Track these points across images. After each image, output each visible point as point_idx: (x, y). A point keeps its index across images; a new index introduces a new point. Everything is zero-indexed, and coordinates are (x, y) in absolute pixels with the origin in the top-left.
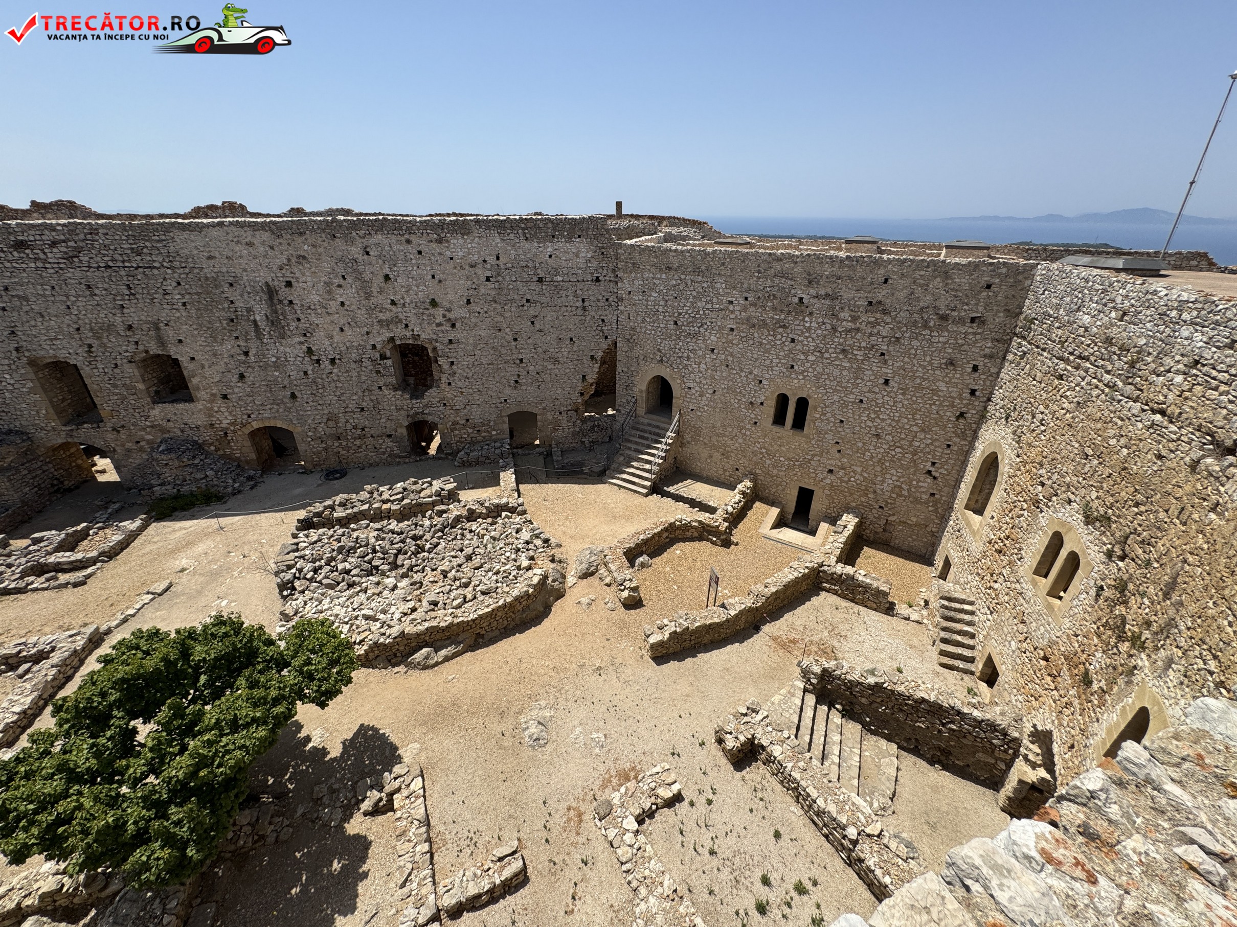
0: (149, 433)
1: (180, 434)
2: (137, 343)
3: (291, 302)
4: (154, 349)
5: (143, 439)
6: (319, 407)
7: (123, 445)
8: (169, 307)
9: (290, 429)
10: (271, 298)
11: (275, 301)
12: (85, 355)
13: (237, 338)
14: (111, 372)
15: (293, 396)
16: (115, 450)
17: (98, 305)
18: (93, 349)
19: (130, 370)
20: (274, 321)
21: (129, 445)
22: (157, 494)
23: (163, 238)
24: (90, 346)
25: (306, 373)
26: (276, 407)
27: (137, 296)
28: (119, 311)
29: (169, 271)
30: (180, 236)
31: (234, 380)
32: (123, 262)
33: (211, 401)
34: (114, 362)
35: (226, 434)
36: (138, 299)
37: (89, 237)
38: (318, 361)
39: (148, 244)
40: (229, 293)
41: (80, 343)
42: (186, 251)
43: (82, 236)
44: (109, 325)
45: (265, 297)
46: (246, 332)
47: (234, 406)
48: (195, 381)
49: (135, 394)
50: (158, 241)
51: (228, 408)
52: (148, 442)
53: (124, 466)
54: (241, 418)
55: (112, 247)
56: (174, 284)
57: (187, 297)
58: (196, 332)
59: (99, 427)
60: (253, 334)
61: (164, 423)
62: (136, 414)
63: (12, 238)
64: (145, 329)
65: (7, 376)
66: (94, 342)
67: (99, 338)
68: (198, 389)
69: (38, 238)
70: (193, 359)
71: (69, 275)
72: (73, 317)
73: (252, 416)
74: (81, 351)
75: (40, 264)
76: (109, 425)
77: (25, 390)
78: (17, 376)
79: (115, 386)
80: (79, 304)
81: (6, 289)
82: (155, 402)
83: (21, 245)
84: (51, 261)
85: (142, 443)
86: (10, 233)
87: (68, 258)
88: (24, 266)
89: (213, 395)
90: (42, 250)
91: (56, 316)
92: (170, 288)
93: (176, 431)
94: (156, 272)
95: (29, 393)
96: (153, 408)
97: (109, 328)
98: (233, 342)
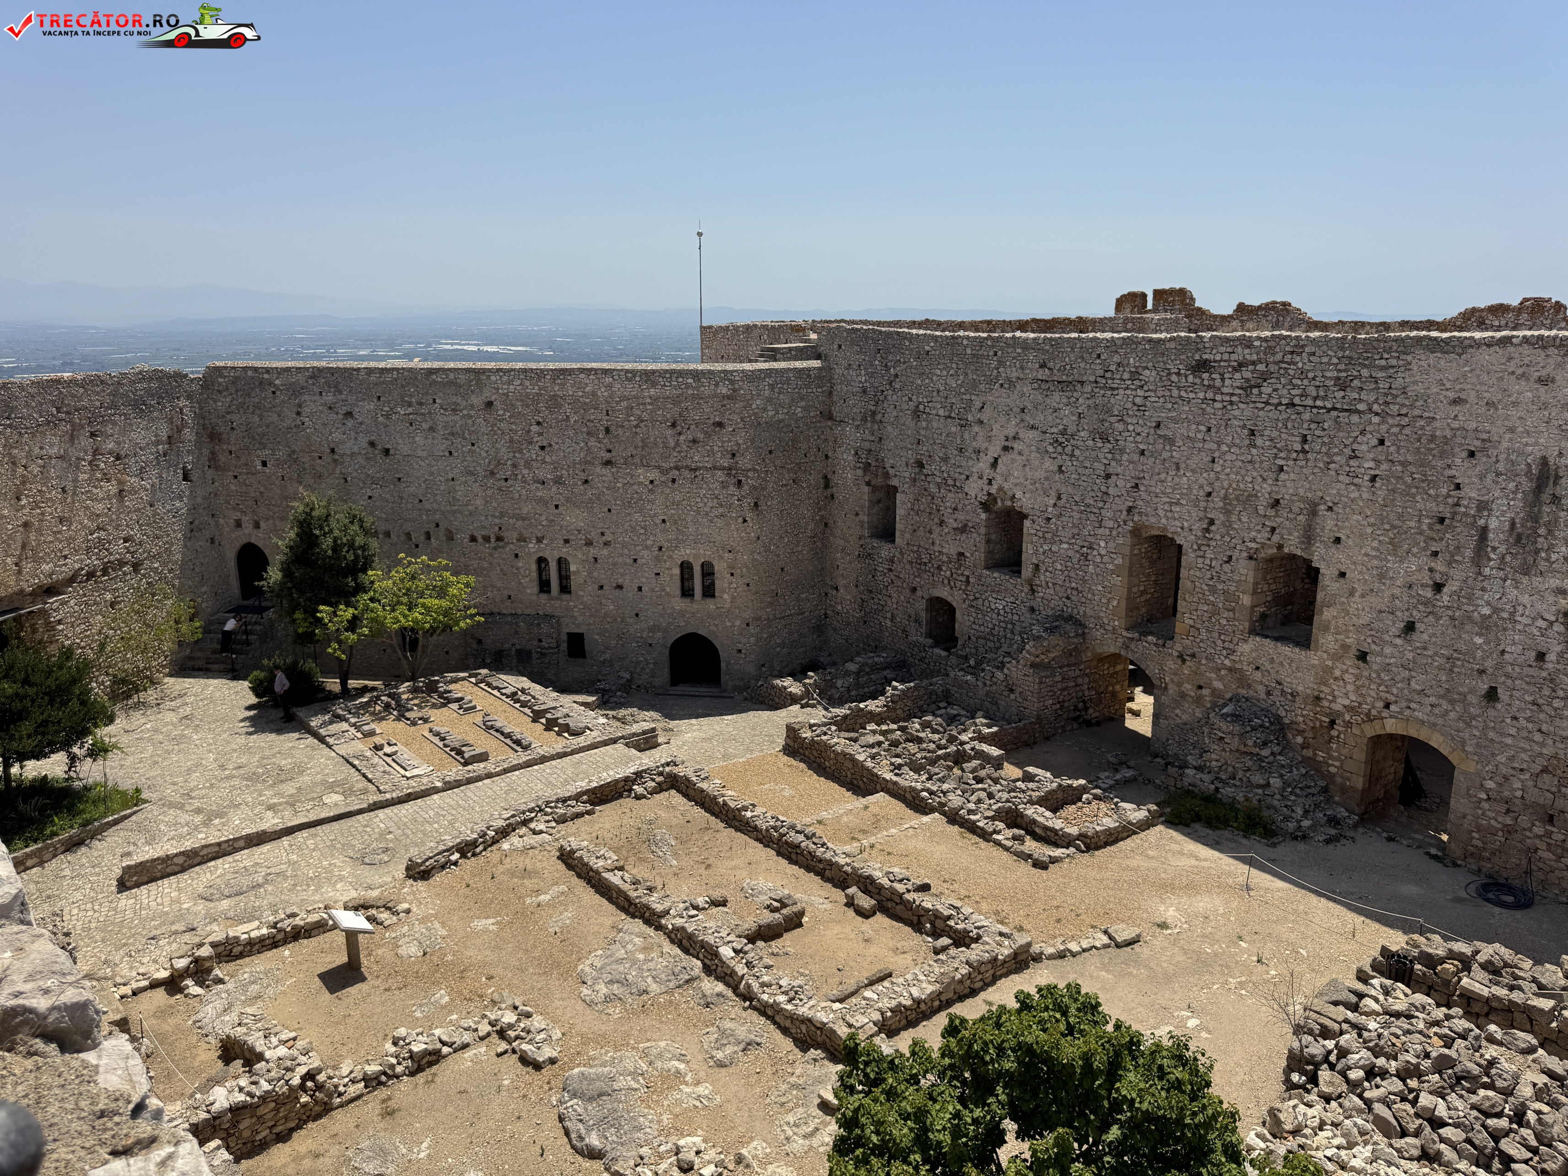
0: (1221, 679)
1: (1263, 695)
2: (1273, 529)
4: (1293, 546)
5: (1209, 685)
6: (1538, 737)
7: (1180, 685)
8: (1347, 480)
9: (1454, 759)
10: (1538, 489)
11: (1546, 497)
12: (1199, 534)
13: (1435, 554)
14: (1218, 568)
15: (1492, 695)
16: (1166, 688)
17: (1250, 462)
18: (1213, 528)
19: (1245, 571)
20: (1524, 537)
21: (1187, 687)
22: (1186, 781)
23: (1394, 362)
24: (1212, 522)
26: (1445, 705)
27: (1309, 456)
28: (1273, 476)
29: (1376, 420)
30: (1421, 360)
31: (1394, 631)
32: (1315, 398)
33: (1336, 657)
34: (1229, 553)
35: (1333, 722)
36: (1307, 460)
37: (1288, 358)
39: (1365, 373)
40: (1461, 468)
41: (1201, 514)
42: (1420, 388)
43: (1279, 357)
44: (1250, 496)
45: (1528, 485)
46: (1458, 548)
47: (1369, 678)
48: (1326, 614)
49: (1233, 610)
50: (1383, 368)
51: (1358, 677)
52: (1214, 692)
53: (1166, 718)
54: (1372, 703)
55: (1311, 375)
56: (1375, 442)
57: (1385, 466)
58: (1369, 530)
59: (1164, 645)
60: (1469, 553)
61: (1249, 669)
62: (1219, 642)
63: (1197, 357)
64: (1296, 509)
65: (1102, 544)
66: (1219, 518)
67: (1228, 513)
68: (1326, 628)
69: (1226, 357)
70: (1343, 575)
71: (1236, 413)
72: (1212, 475)
73: (1393, 707)
74: (1198, 527)
75: (1210, 395)
76: (1178, 647)
77: (1111, 567)
78: (1111, 545)
79: (1213, 590)
80: (1228, 457)
81: (1158, 426)
82: (1253, 632)
83: (1203, 366)
84: (1225, 390)
85: (1205, 692)
86: (1198, 349)
87: (1247, 388)
88: (1192, 395)
89: (1345, 647)
90: (1222, 375)
91: (1193, 471)
92: (1364, 447)
93: (1261, 689)
94: (1355, 418)
95: (1113, 572)
96: (1246, 641)
97: (1248, 499)
98: (1425, 560)
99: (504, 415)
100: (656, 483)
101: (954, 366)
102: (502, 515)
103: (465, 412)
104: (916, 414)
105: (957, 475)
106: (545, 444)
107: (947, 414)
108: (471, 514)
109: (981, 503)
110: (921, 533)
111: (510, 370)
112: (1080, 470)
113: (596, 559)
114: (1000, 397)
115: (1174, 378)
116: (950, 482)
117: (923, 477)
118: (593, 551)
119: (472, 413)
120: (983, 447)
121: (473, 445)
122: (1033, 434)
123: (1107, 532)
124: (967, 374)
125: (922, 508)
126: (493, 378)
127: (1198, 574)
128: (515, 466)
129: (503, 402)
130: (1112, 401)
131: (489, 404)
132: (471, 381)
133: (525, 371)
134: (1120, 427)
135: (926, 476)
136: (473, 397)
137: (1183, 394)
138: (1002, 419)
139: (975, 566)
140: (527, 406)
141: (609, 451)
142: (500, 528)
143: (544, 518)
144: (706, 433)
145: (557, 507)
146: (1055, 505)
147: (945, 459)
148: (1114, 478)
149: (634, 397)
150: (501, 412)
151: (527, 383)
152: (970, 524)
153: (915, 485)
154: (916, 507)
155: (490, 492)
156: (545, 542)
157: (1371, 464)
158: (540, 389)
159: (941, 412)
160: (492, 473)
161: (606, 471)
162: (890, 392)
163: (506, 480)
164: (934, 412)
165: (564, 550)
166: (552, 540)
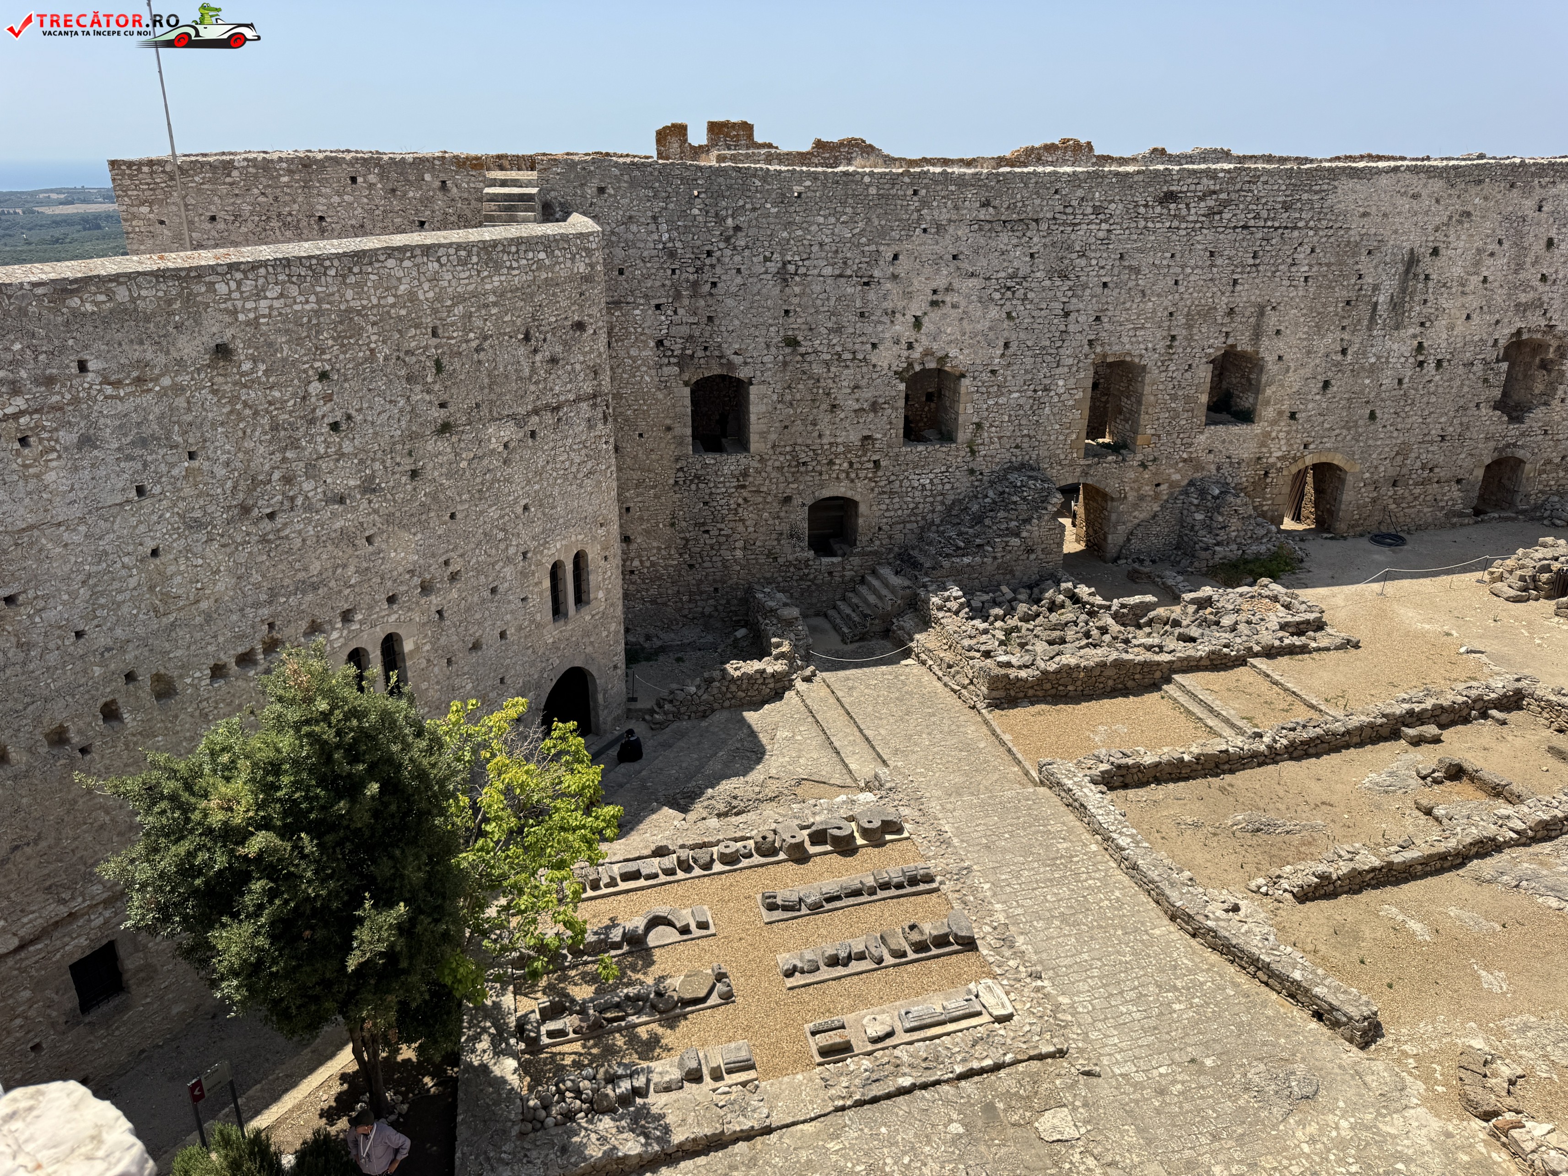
0: (1178, 471)
1: (1214, 472)
2: (1226, 334)
3: (1427, 277)
4: (1244, 344)
5: (1168, 480)
6: (1395, 434)
7: (1139, 489)
8: (1288, 283)
9: (1347, 468)
10: (1407, 271)
11: (1411, 275)
12: (1163, 352)
13: (1344, 328)
14: (1179, 378)
15: (1372, 416)
16: (1126, 497)
17: (1211, 280)
18: (1176, 343)
19: (1204, 374)
20: (1397, 306)
21: (1146, 489)
23: (1325, 187)
24: (1173, 338)
25: (1400, 382)
26: (1345, 432)
27: (1261, 268)
28: (1230, 288)
29: (1311, 233)
30: (1345, 185)
31: (1315, 390)
32: (1265, 220)
33: (1273, 423)
34: (1189, 363)
35: (1266, 474)
36: (1259, 272)
37: (1246, 186)
38: (1421, 364)
39: (1305, 196)
40: (1365, 264)
41: (1165, 334)
42: (1342, 206)
43: (1238, 187)
44: (1209, 310)
45: (1401, 268)
46: (1359, 321)
47: (1296, 431)
48: (1269, 392)
49: (1192, 410)
50: (1316, 193)
51: (1288, 433)
52: (1172, 485)
54: (1296, 449)
56: (1309, 251)
57: (1315, 269)
58: (1302, 320)
59: (1124, 460)
60: (1366, 323)
61: (1202, 455)
62: (1178, 441)
63: (1165, 189)
64: (1247, 314)
65: (1061, 383)
66: (1181, 332)
67: (1189, 327)
68: (1267, 403)
69: (1193, 187)
70: (1280, 358)
71: (1199, 238)
72: (1177, 296)
73: (1312, 446)
74: (1161, 346)
75: (1175, 223)
76: (1139, 457)
77: (1071, 403)
78: (1072, 382)
79: (1174, 397)
80: (1192, 278)
81: (1122, 257)
82: (1210, 422)
83: (1171, 197)
84: (1191, 218)
85: (1164, 487)
86: (1166, 182)
87: (1211, 213)
88: (1158, 225)
89: (1280, 413)
90: (1187, 205)
91: (1159, 295)
92: (1302, 256)
93: (1213, 468)
94: (1296, 233)
95: (1073, 407)
96: (1202, 433)
97: (1208, 313)
98: (1338, 334)
99: (253, 371)
100: (512, 445)
101: (849, 210)
102: (273, 595)
103: (166, 381)
104: (784, 277)
105: (857, 347)
106: (338, 416)
107: (837, 272)
108: (209, 618)
109: (896, 373)
110: (799, 426)
111: (255, 266)
112: (1035, 313)
113: (439, 612)
114: (924, 244)
115: (1142, 210)
116: (847, 356)
117: (799, 358)
118: (435, 600)
119: (184, 379)
120: (900, 305)
121: (192, 456)
122: (972, 282)
123: (1066, 369)
124: (869, 220)
125: (798, 396)
126: (222, 288)
127: (1161, 387)
128: (288, 480)
129: (248, 344)
130: (1073, 237)
131: (222, 352)
132: (169, 303)
133: (286, 263)
134: (1083, 262)
135: (802, 355)
136: (182, 341)
137: (1150, 225)
138: (927, 270)
139: (889, 446)
140: (299, 342)
141: (442, 405)
142: (271, 626)
143: (351, 569)
144: (565, 343)
145: (369, 539)
146: (1003, 355)
147: (838, 330)
148: (1073, 316)
149: (474, 295)
150: (246, 366)
151: (294, 291)
152: (881, 400)
153: (784, 370)
154: (788, 398)
155: (242, 557)
156: (359, 617)
157: (1306, 268)
158: (319, 302)
159: (828, 271)
160: (245, 510)
161: (443, 445)
162: (728, 252)
163: (271, 516)
164: (816, 272)
165: (393, 617)
166: (370, 608)
